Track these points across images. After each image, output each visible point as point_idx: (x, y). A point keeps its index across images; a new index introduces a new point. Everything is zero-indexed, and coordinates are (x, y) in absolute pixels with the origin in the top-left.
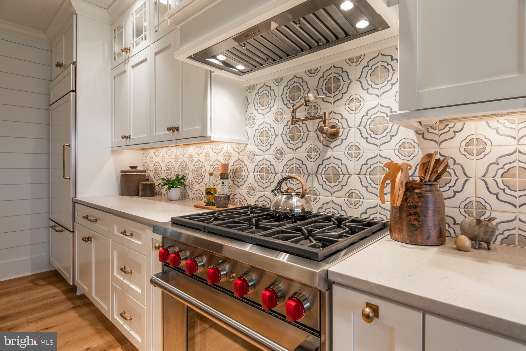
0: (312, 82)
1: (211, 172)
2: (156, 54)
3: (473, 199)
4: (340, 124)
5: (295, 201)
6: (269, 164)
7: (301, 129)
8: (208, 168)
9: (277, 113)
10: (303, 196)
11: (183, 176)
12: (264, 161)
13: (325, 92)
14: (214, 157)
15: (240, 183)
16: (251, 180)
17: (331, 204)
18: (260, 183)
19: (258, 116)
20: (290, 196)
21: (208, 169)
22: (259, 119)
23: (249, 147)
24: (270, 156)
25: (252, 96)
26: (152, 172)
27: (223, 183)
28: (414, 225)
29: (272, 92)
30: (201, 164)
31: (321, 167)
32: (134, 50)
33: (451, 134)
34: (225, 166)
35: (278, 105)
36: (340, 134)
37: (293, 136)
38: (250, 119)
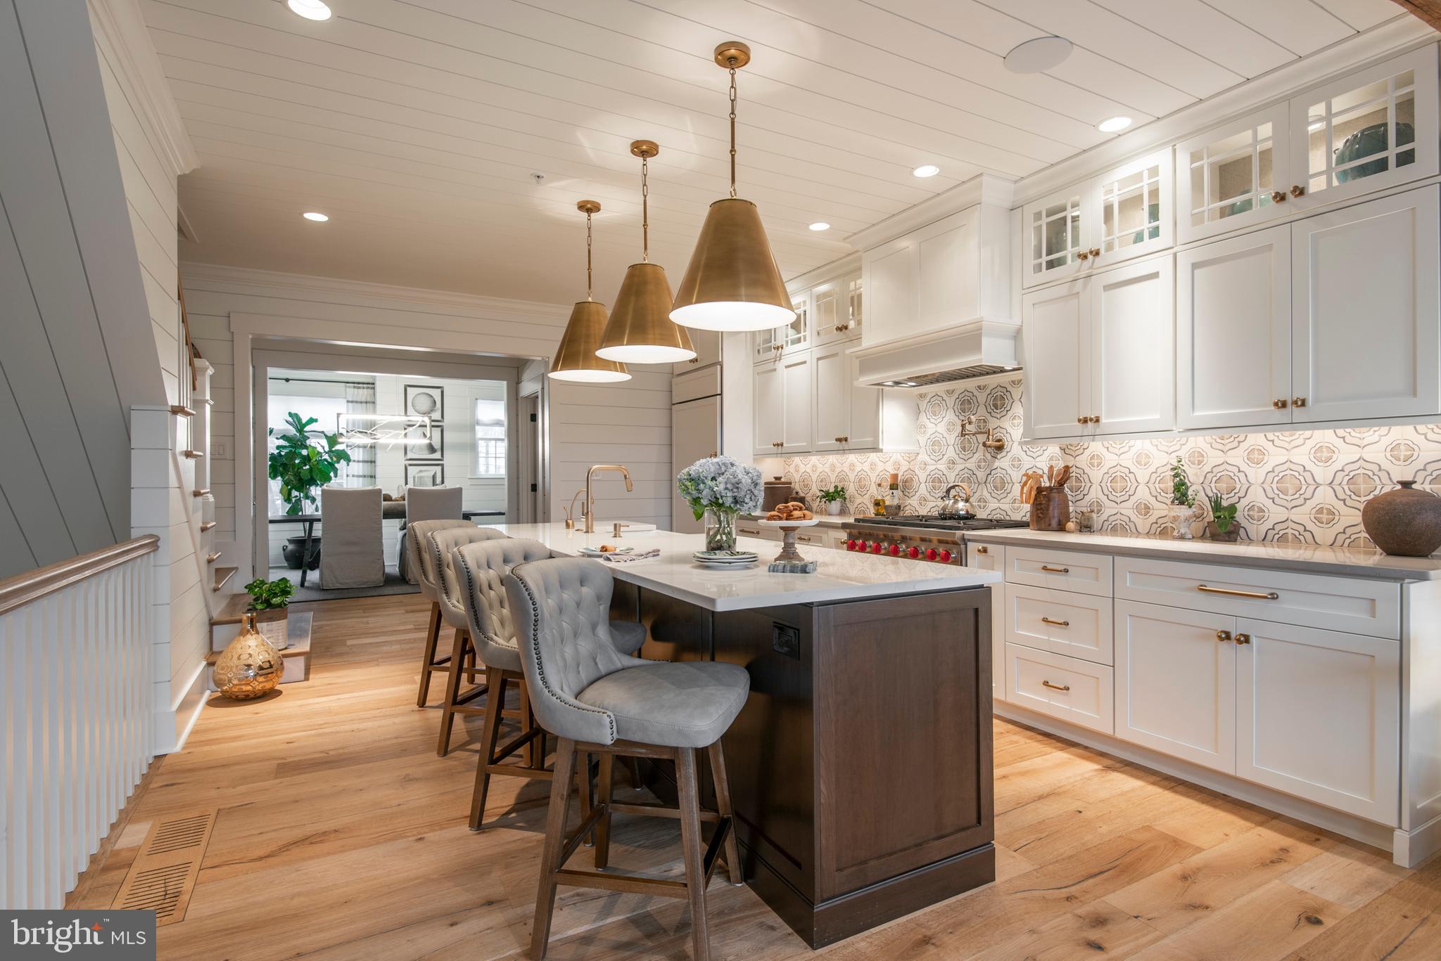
0: (982, 397)
1: (877, 482)
2: (819, 359)
3: (1095, 500)
4: (1005, 438)
5: (961, 505)
6: (941, 473)
7: (971, 440)
8: (874, 478)
9: (949, 424)
10: (967, 501)
11: (843, 488)
12: (937, 471)
13: (993, 408)
14: (880, 467)
15: (911, 495)
16: (923, 490)
17: (998, 510)
18: (932, 494)
19: (929, 425)
20: (956, 502)
21: (873, 480)
22: (931, 428)
23: (920, 456)
24: (942, 466)
25: (923, 405)
26: (797, 484)
27: (893, 493)
28: (1039, 517)
29: (943, 402)
30: (865, 473)
31: (990, 477)
32: (789, 349)
33: (1081, 451)
34: (895, 476)
35: (950, 416)
36: (1005, 447)
37: (965, 447)
38: (921, 428)
